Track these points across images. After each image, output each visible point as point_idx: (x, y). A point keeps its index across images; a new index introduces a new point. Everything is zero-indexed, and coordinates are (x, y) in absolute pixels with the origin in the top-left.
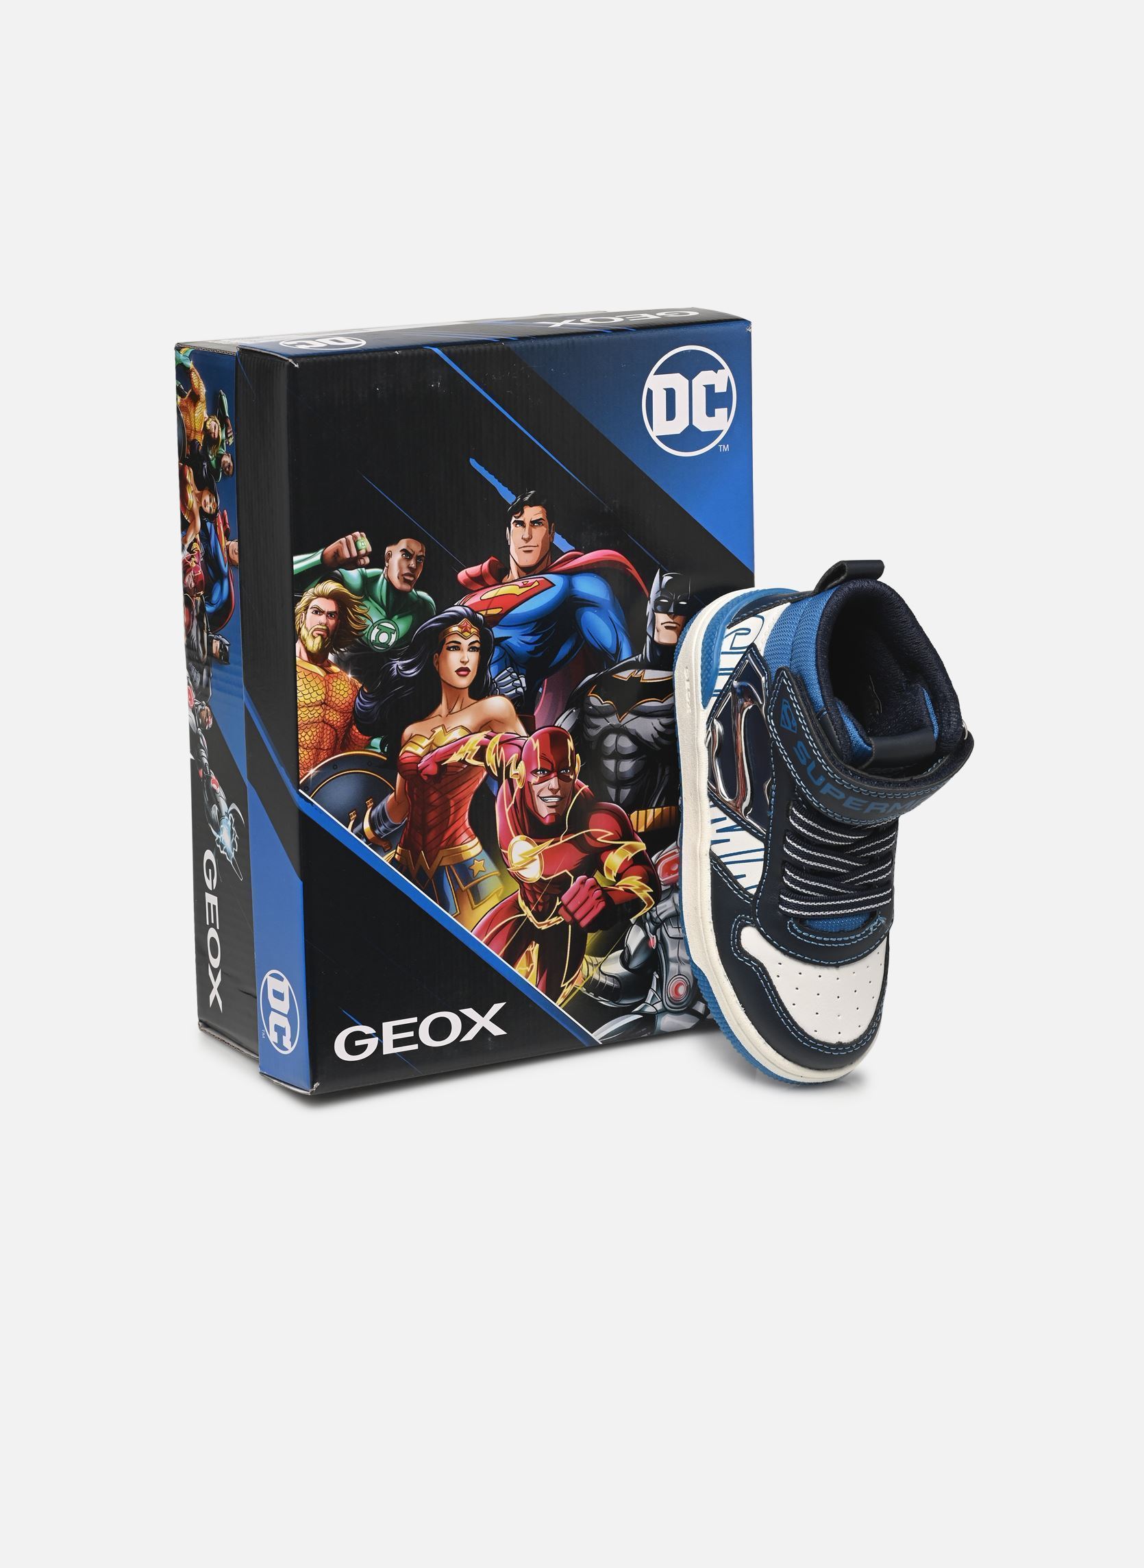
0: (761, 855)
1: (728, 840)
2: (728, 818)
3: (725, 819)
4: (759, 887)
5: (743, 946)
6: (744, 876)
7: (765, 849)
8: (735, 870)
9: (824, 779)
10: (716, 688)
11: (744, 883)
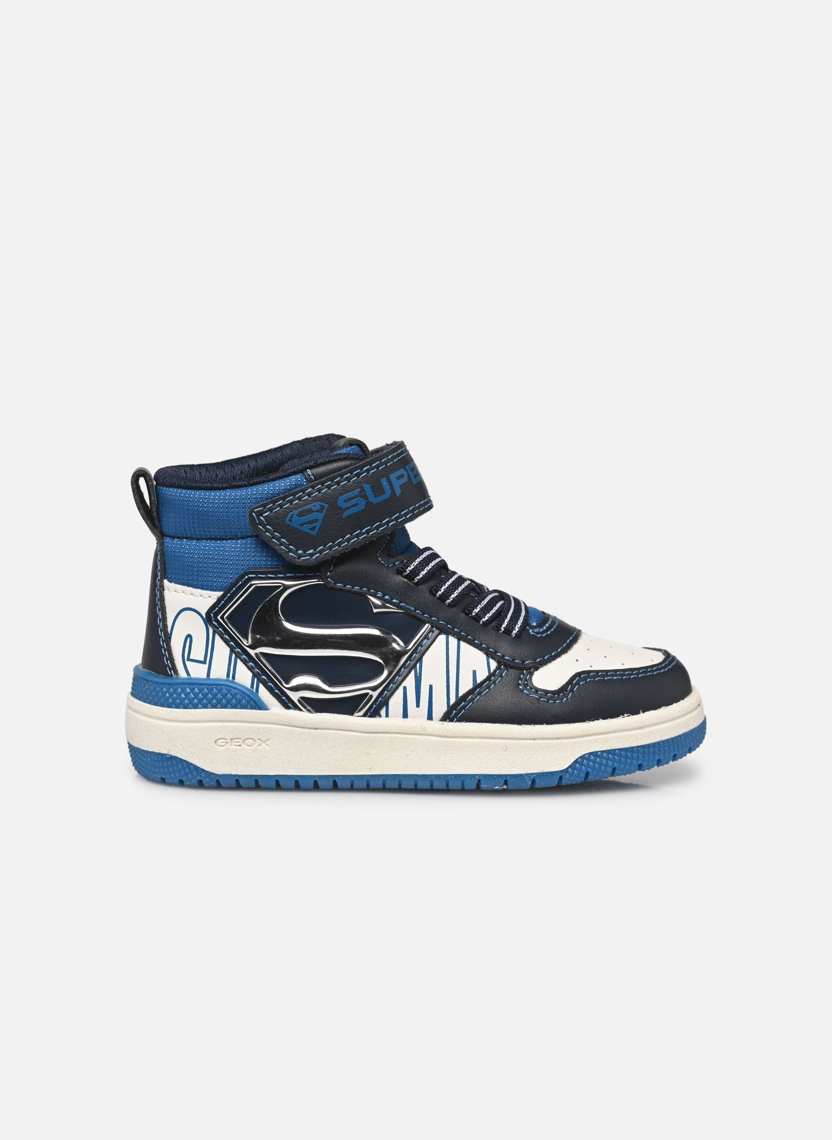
0: (453, 641)
1: (431, 687)
2: (404, 684)
3: (405, 688)
4: (489, 655)
5: (557, 689)
6: (474, 672)
7: (447, 633)
8: (466, 686)
9: (385, 479)
10: (249, 686)
11: (482, 676)
